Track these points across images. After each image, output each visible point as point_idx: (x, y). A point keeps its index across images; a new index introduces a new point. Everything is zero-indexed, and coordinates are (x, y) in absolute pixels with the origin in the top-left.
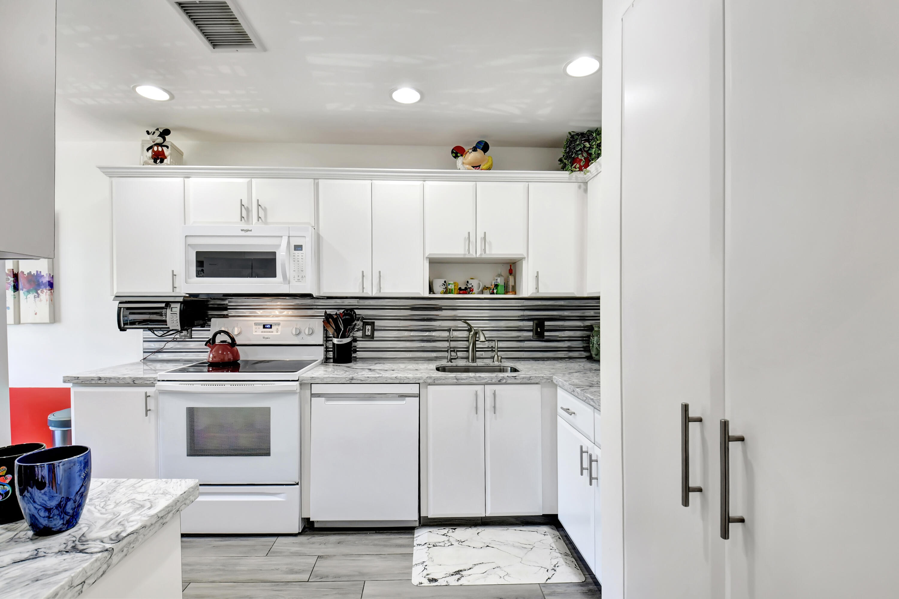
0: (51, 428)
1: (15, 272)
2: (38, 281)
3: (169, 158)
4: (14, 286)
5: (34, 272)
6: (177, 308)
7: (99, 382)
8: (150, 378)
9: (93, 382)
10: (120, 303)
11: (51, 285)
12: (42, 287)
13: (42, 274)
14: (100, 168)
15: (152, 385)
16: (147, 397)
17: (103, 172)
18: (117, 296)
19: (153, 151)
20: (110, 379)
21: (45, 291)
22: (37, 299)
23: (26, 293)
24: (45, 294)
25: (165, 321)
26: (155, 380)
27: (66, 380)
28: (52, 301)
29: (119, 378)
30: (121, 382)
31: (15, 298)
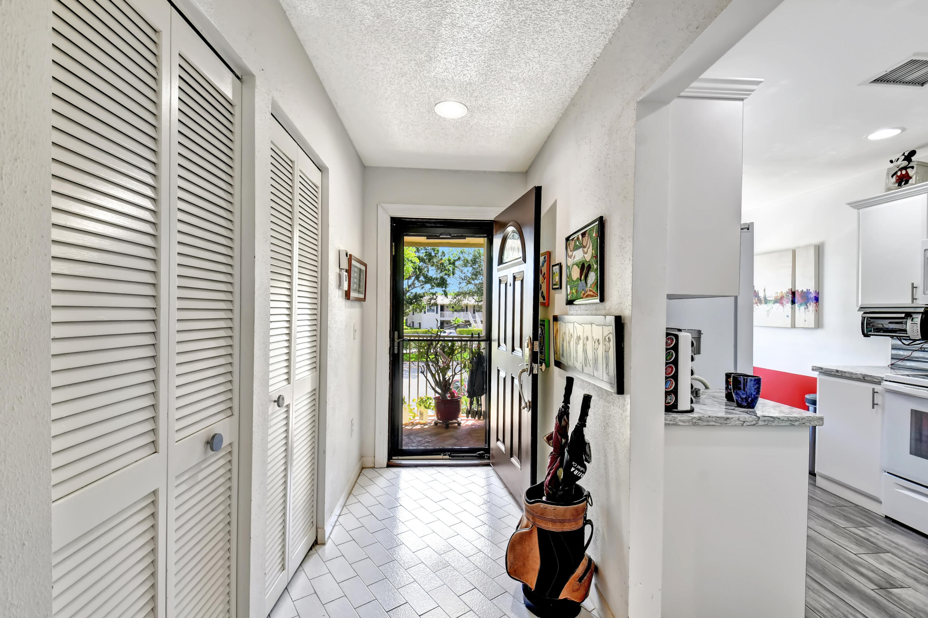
0: (807, 404)
1: (793, 290)
2: (808, 297)
3: (914, 178)
4: (792, 300)
5: (805, 290)
6: (918, 319)
7: (837, 374)
8: (878, 377)
9: (833, 373)
10: (865, 313)
11: (817, 299)
12: (810, 301)
13: (810, 291)
14: (849, 204)
15: (879, 383)
16: (874, 392)
17: (852, 207)
18: (861, 308)
19: (897, 176)
20: (845, 372)
21: (812, 304)
22: (806, 310)
23: (799, 305)
24: (812, 306)
25: (905, 331)
26: (882, 380)
27: (814, 369)
28: (817, 311)
29: (852, 373)
30: (853, 376)
31: (792, 309)
